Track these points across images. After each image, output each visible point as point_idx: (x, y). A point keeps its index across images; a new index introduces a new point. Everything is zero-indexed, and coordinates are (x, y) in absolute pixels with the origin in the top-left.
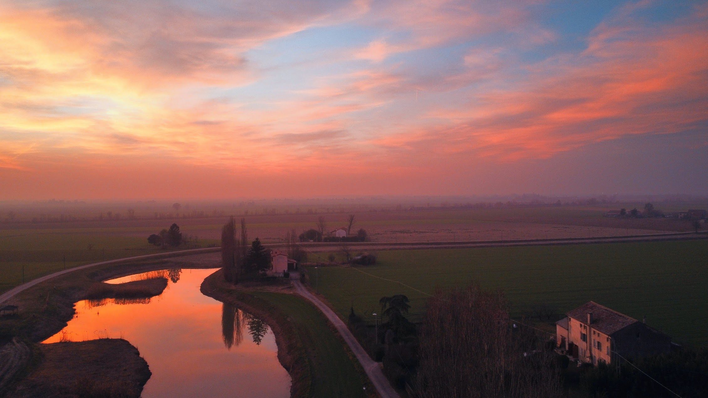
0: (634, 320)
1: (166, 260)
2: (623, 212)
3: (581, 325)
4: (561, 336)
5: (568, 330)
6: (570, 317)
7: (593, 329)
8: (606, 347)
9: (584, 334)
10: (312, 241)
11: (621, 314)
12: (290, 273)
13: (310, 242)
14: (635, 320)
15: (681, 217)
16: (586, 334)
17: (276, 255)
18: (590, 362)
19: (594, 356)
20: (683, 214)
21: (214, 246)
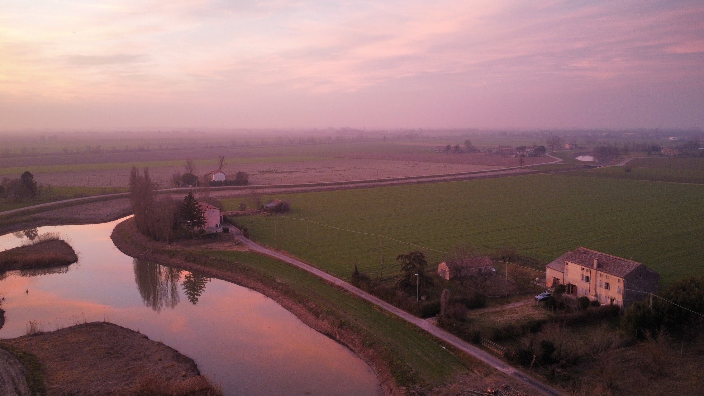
0: (636, 263)
1: (36, 215)
2: (448, 147)
3: (583, 269)
4: (553, 277)
5: (563, 273)
6: (567, 262)
7: (599, 272)
8: (617, 287)
9: (588, 277)
10: (191, 186)
11: (620, 258)
12: (229, 228)
13: (188, 187)
14: (639, 264)
15: (494, 152)
16: (589, 276)
17: (207, 209)
18: (596, 299)
19: (600, 295)
20: (496, 150)
21: (82, 196)
